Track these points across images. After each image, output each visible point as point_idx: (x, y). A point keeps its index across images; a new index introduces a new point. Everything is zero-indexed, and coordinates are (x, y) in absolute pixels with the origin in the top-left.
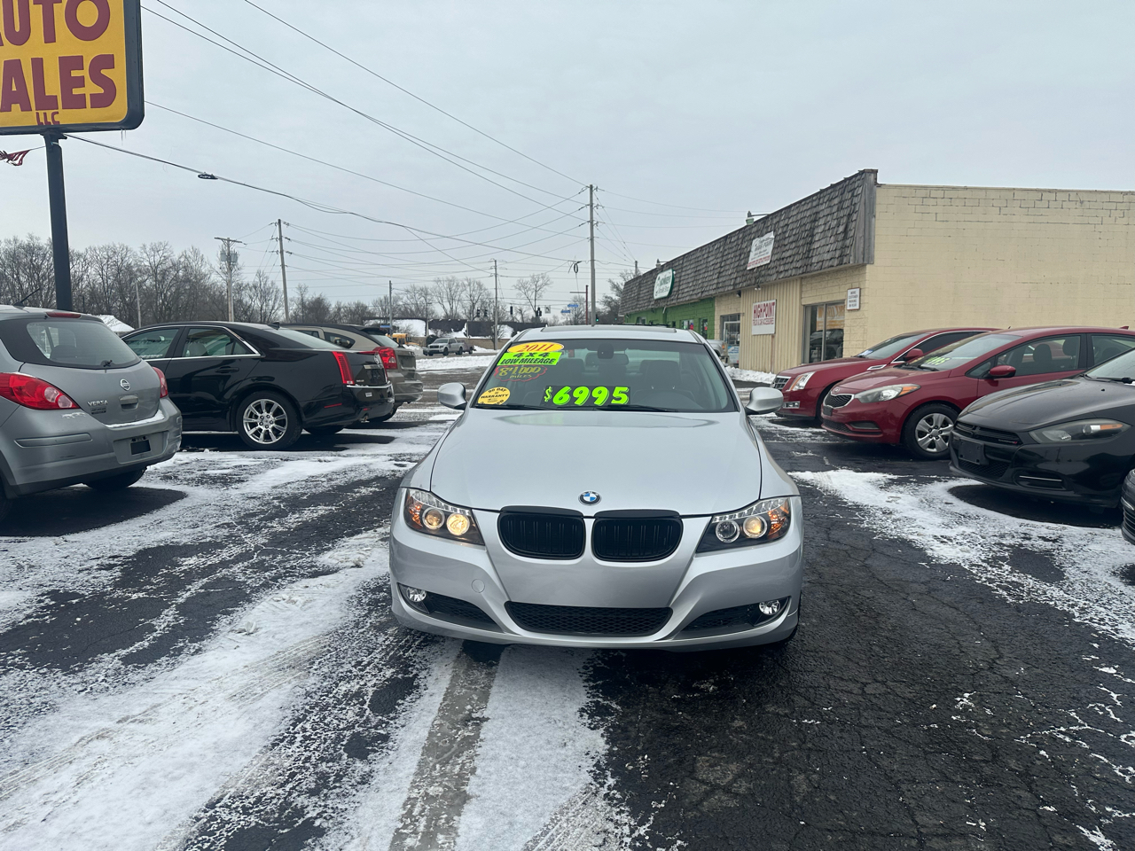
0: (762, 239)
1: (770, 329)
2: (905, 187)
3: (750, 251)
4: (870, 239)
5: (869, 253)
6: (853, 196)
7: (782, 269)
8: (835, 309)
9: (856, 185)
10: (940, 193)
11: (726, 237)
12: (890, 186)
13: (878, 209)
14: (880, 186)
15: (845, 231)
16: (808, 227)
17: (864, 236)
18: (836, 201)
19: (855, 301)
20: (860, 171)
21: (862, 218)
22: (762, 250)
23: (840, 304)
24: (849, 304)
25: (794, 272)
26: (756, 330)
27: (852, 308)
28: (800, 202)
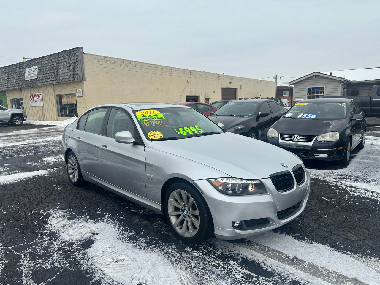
0: (31, 68)
1: (41, 104)
2: (93, 55)
3: (25, 73)
4: (83, 72)
5: (84, 77)
6: (75, 56)
7: (44, 81)
8: (70, 97)
9: (76, 52)
10: (103, 58)
11: (9, 66)
12: (88, 54)
13: (85, 61)
14: (84, 53)
15: (74, 68)
16: (55, 65)
17: (82, 71)
18: (67, 57)
19: (80, 94)
20: (77, 47)
21: (80, 64)
22: (32, 73)
23: (74, 95)
24: (78, 95)
25: (51, 82)
26: (33, 104)
27: (79, 96)
28: (49, 56)
